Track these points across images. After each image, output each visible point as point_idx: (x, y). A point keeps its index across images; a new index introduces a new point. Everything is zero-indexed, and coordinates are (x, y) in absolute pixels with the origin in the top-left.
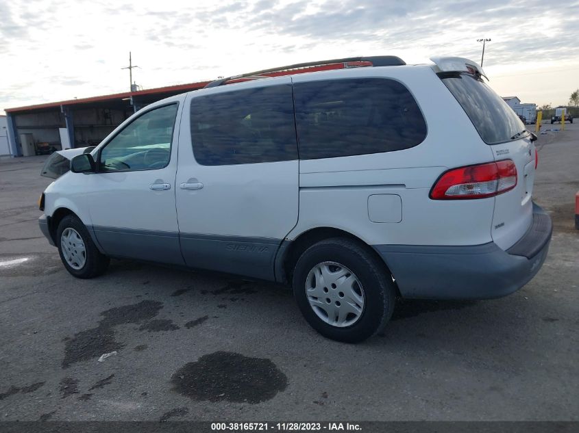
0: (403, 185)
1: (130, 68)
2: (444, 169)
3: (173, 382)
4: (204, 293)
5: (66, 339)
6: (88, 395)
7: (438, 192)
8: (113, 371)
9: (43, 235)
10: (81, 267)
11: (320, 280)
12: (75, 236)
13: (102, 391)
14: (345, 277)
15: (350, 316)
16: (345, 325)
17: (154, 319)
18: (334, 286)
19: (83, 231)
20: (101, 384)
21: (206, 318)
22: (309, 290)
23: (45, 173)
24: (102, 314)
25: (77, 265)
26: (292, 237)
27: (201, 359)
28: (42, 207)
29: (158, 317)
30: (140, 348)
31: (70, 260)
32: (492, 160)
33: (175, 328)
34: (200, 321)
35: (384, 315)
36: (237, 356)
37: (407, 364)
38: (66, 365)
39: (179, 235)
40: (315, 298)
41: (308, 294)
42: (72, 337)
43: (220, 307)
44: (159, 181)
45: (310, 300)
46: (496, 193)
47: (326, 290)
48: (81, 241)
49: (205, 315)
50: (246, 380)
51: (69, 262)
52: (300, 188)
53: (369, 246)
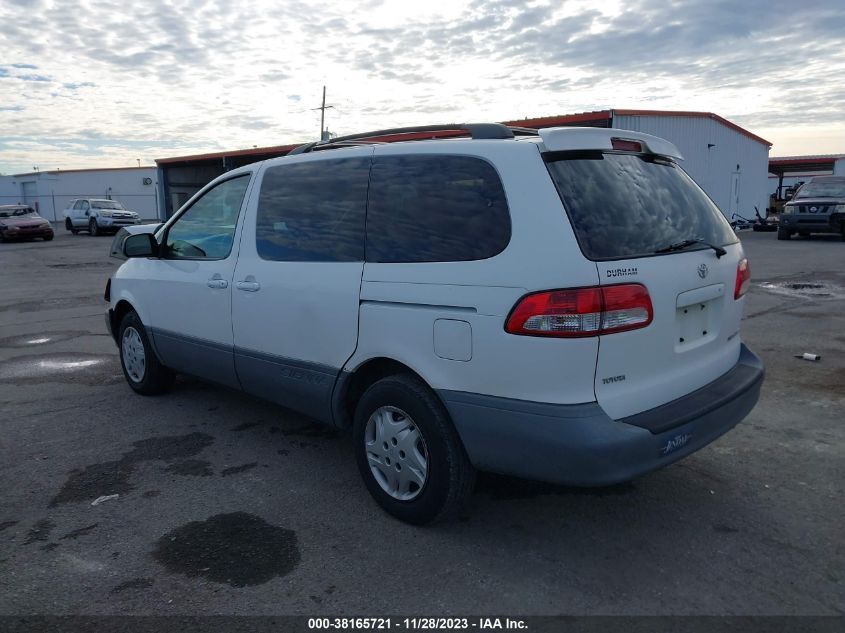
0: (473, 309)
1: (323, 109)
2: (525, 292)
3: (160, 543)
4: (274, 430)
5: (75, 471)
6: (56, 545)
7: (516, 323)
8: (99, 520)
9: (107, 332)
10: (140, 379)
11: (381, 429)
12: (136, 339)
13: (74, 542)
14: (409, 430)
15: (413, 487)
16: (406, 497)
17: (191, 458)
18: (395, 441)
19: (143, 331)
20: (74, 535)
21: (253, 465)
22: (369, 444)
23: (115, 253)
24: (134, 444)
25: (137, 377)
26: (350, 368)
27: (211, 519)
28: (108, 296)
29: (197, 457)
30: (148, 495)
31: (130, 369)
32: (595, 282)
33: (207, 473)
34: (245, 468)
35: (451, 490)
36: (260, 521)
37: (469, 564)
38: (54, 503)
39: (234, 350)
40: (376, 456)
41: (367, 450)
42: (83, 468)
43: (280, 452)
44: (216, 277)
45: (370, 457)
46: (601, 332)
47: (386, 446)
48: (141, 345)
49: (255, 461)
50: (248, 554)
51: (129, 371)
52: (361, 302)
53: (432, 390)
